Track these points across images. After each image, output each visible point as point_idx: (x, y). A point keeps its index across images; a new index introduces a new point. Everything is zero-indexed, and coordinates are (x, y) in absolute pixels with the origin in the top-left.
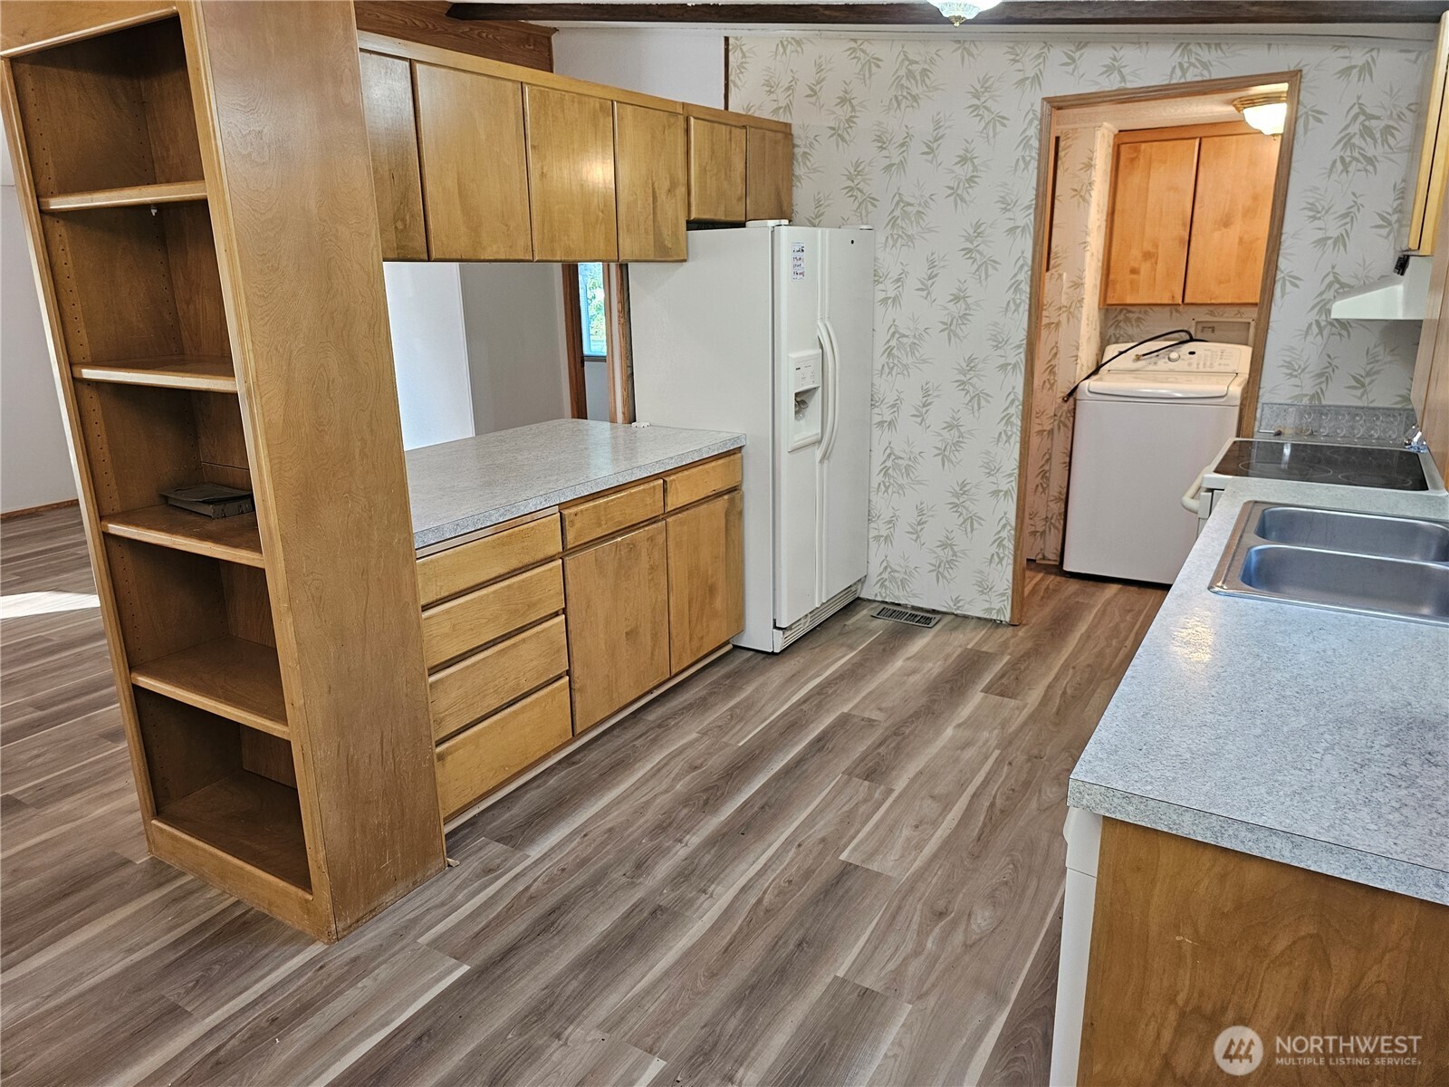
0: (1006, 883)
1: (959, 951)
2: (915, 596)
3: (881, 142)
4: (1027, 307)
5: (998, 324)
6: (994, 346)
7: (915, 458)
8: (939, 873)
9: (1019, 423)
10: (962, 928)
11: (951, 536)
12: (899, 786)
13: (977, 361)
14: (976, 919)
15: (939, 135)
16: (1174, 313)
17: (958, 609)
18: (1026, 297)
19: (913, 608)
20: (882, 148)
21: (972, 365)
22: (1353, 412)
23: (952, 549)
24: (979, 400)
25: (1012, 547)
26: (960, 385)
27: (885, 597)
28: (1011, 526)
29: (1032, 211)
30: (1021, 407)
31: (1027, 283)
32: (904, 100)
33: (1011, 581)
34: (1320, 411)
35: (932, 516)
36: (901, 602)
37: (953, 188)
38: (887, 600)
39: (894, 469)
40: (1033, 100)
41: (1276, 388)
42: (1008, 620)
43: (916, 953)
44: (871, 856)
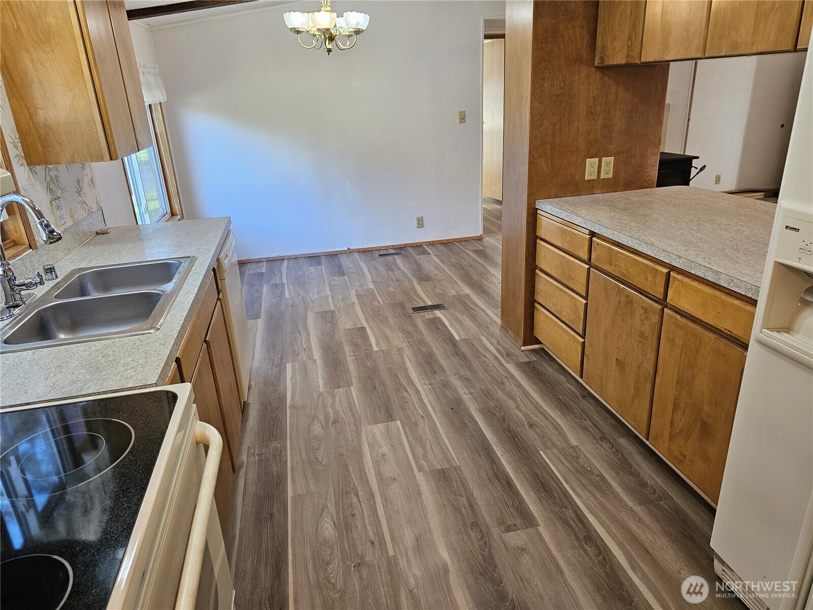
0: (317, 450)
1: (318, 414)
8: (351, 438)
10: (323, 422)
12: (420, 478)
14: (319, 427)
43: (333, 405)
44: (388, 430)
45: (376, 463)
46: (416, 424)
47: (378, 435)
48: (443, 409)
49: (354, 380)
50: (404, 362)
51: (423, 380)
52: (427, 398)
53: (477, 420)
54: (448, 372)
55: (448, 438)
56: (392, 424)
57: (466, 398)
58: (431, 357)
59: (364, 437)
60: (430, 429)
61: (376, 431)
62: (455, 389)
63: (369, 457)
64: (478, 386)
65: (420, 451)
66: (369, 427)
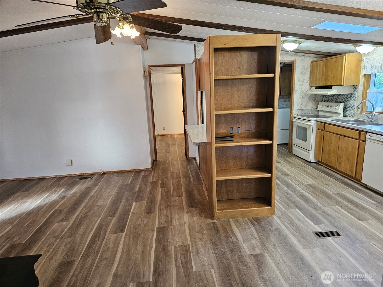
45: (305, 177)
46: (299, 183)
48: (292, 186)
52: (299, 189)
54: (295, 196)
55: (288, 180)
57: (285, 188)
59: (314, 181)
60: (294, 182)
63: (308, 178)
65: (295, 178)
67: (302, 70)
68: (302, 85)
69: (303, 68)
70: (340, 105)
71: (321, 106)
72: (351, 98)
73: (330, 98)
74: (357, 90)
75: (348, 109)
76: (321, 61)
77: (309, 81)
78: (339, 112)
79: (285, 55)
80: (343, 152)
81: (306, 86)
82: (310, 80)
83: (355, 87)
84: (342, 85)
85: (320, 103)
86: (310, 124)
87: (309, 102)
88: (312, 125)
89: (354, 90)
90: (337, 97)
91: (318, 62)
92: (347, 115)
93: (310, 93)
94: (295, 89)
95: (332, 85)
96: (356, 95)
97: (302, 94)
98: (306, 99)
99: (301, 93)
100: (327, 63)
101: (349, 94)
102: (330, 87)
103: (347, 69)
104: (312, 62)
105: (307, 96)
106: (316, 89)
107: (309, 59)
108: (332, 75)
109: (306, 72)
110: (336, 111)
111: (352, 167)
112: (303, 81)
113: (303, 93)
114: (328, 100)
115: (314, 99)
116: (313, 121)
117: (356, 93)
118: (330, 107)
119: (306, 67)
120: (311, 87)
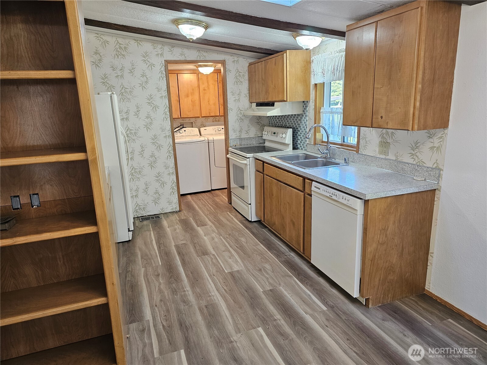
2: (148, 212)
3: (114, 68)
4: (170, 119)
5: (162, 124)
6: (162, 131)
7: (137, 129)
8: (248, 264)
9: (173, 152)
10: (267, 270)
11: (157, 190)
12: (213, 252)
13: (157, 136)
15: (134, 68)
16: (208, 119)
17: (163, 211)
18: (169, 116)
19: (148, 216)
20: (114, 70)
21: (156, 137)
22: (247, 139)
23: (158, 194)
24: (160, 147)
25: (176, 189)
26: (153, 144)
27: (138, 215)
28: (175, 182)
29: (166, 91)
30: (172, 148)
31: (168, 112)
32: (120, 56)
33: (177, 198)
34: (241, 139)
35: (150, 185)
36: (144, 215)
37: (141, 84)
38: (139, 216)
39: (130, 134)
40: (162, 60)
41: (232, 135)
42: (178, 210)
43: (267, 279)
44: (231, 268)
45: (232, 255)
46: (217, 271)
47: (236, 266)
48: (203, 280)
49: (263, 296)
50: (231, 315)
51: (215, 300)
52: (211, 286)
53: (185, 275)
54: (196, 307)
55: (201, 267)
56: (230, 271)
57: (188, 288)
58: (209, 322)
59: (242, 265)
60: (210, 269)
61: (237, 267)
62: (193, 293)
63: (236, 257)
64: (178, 297)
65: (214, 261)
66: (241, 269)
67: (236, 77)
68: (239, 100)
69: (237, 75)
70: (287, 131)
71: (266, 133)
72: (302, 121)
73: (278, 120)
74: (308, 108)
75: (299, 137)
76: (258, 63)
77: (248, 95)
78: (287, 142)
79: (207, 52)
80: (287, 210)
81: (245, 102)
82: (249, 93)
83: (305, 104)
84: (285, 101)
85: (266, 128)
86: (245, 162)
87: (251, 126)
88: (248, 164)
89: (304, 108)
90: (285, 118)
91: (256, 64)
92: (299, 146)
93: (251, 113)
94: (228, 106)
95: (274, 100)
96: (307, 117)
97: (239, 115)
98: (247, 122)
99: (239, 113)
100: (265, 66)
101: (298, 115)
102: (272, 104)
103: (289, 74)
104: (250, 64)
105: (248, 117)
106: (256, 106)
107: (245, 59)
108: (272, 85)
109: (242, 80)
110: (283, 142)
111: (298, 236)
112: (239, 94)
113: (241, 113)
114: (275, 123)
115: (258, 122)
116: (249, 158)
117: (307, 114)
118: (276, 134)
119: (241, 73)
120: (251, 103)
